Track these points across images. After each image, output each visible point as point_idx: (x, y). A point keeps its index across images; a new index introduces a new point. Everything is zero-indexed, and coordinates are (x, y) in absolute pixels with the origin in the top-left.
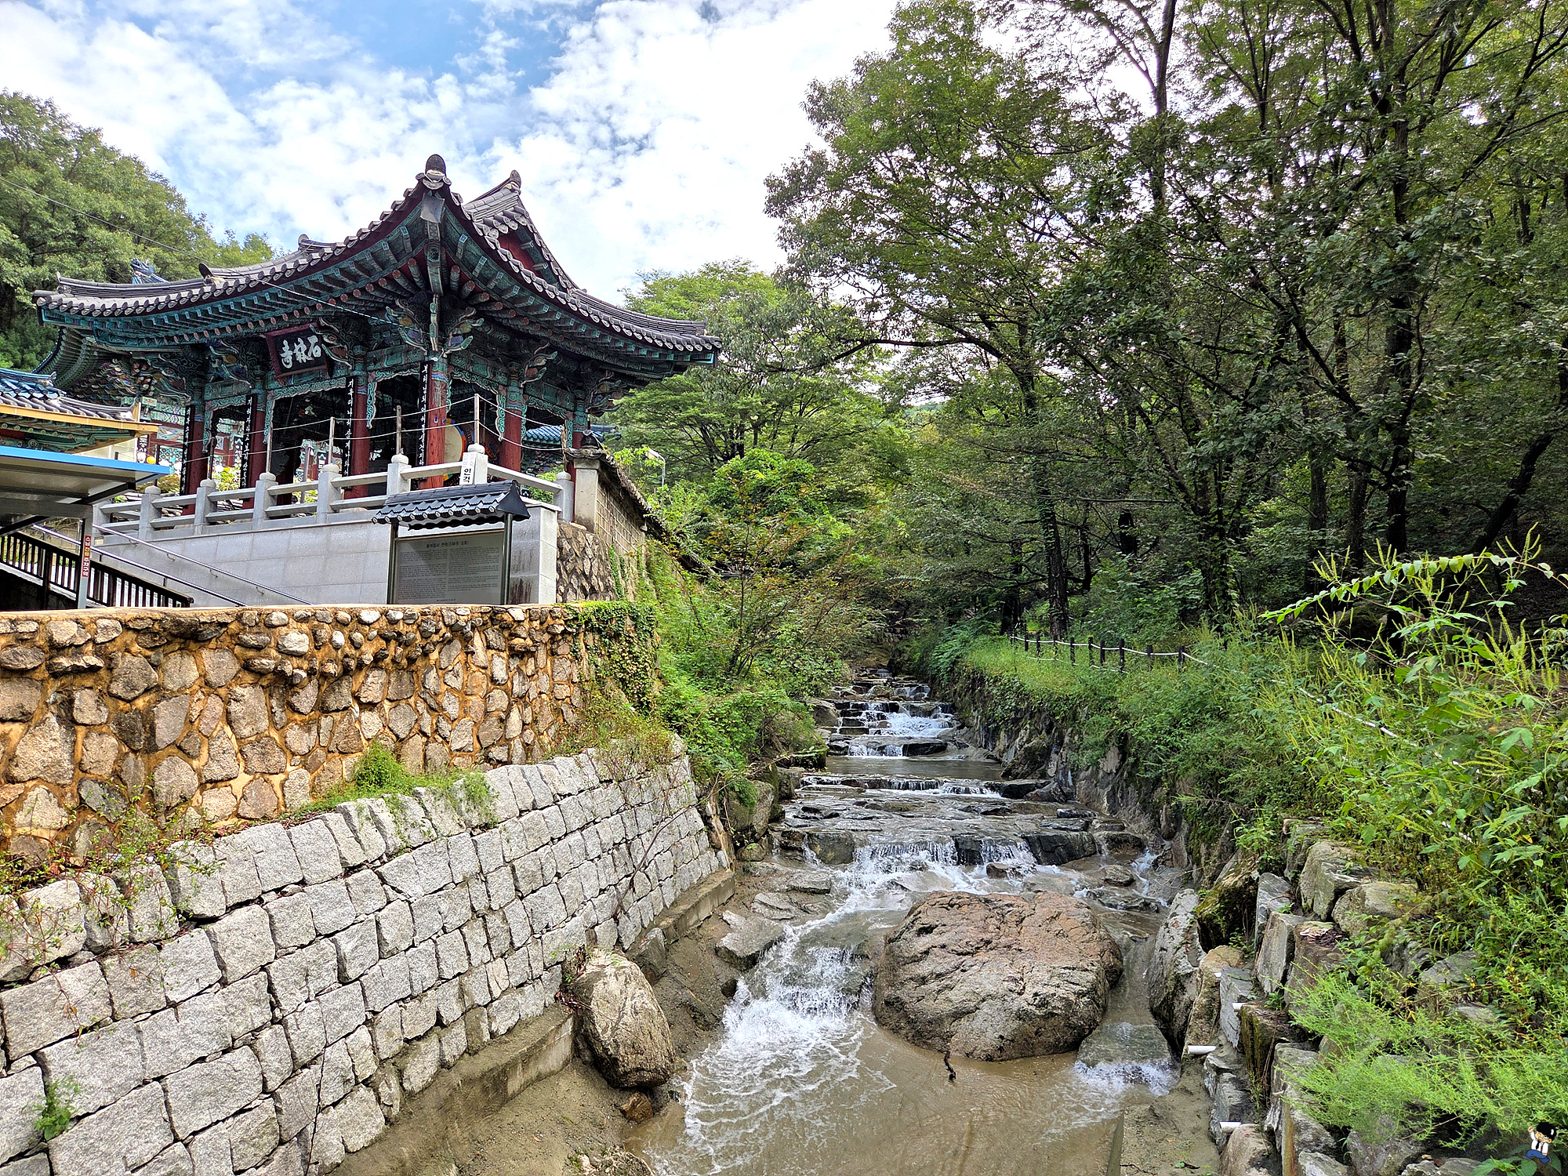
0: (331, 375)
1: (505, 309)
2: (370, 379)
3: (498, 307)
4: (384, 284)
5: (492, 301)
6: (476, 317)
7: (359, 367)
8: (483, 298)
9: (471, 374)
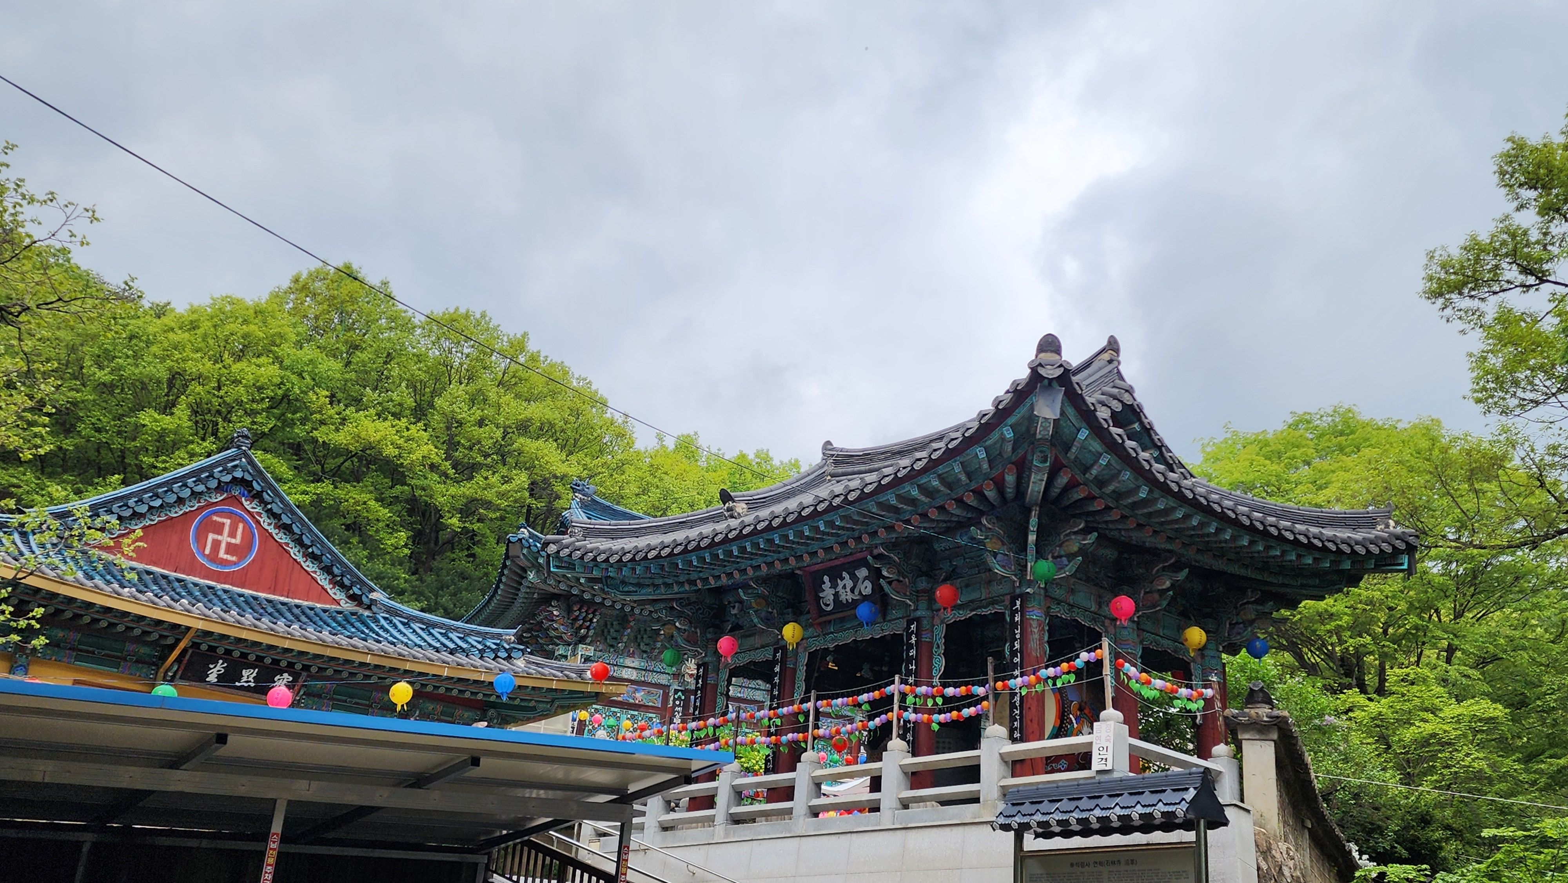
0: (884, 616)
1: (1124, 517)
2: (937, 621)
3: (1115, 515)
4: (971, 500)
5: (1108, 508)
6: (1086, 531)
7: (923, 605)
8: (1097, 506)
9: (1072, 606)
